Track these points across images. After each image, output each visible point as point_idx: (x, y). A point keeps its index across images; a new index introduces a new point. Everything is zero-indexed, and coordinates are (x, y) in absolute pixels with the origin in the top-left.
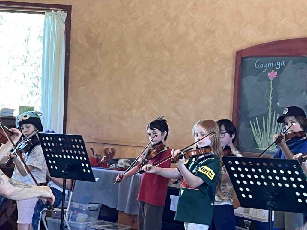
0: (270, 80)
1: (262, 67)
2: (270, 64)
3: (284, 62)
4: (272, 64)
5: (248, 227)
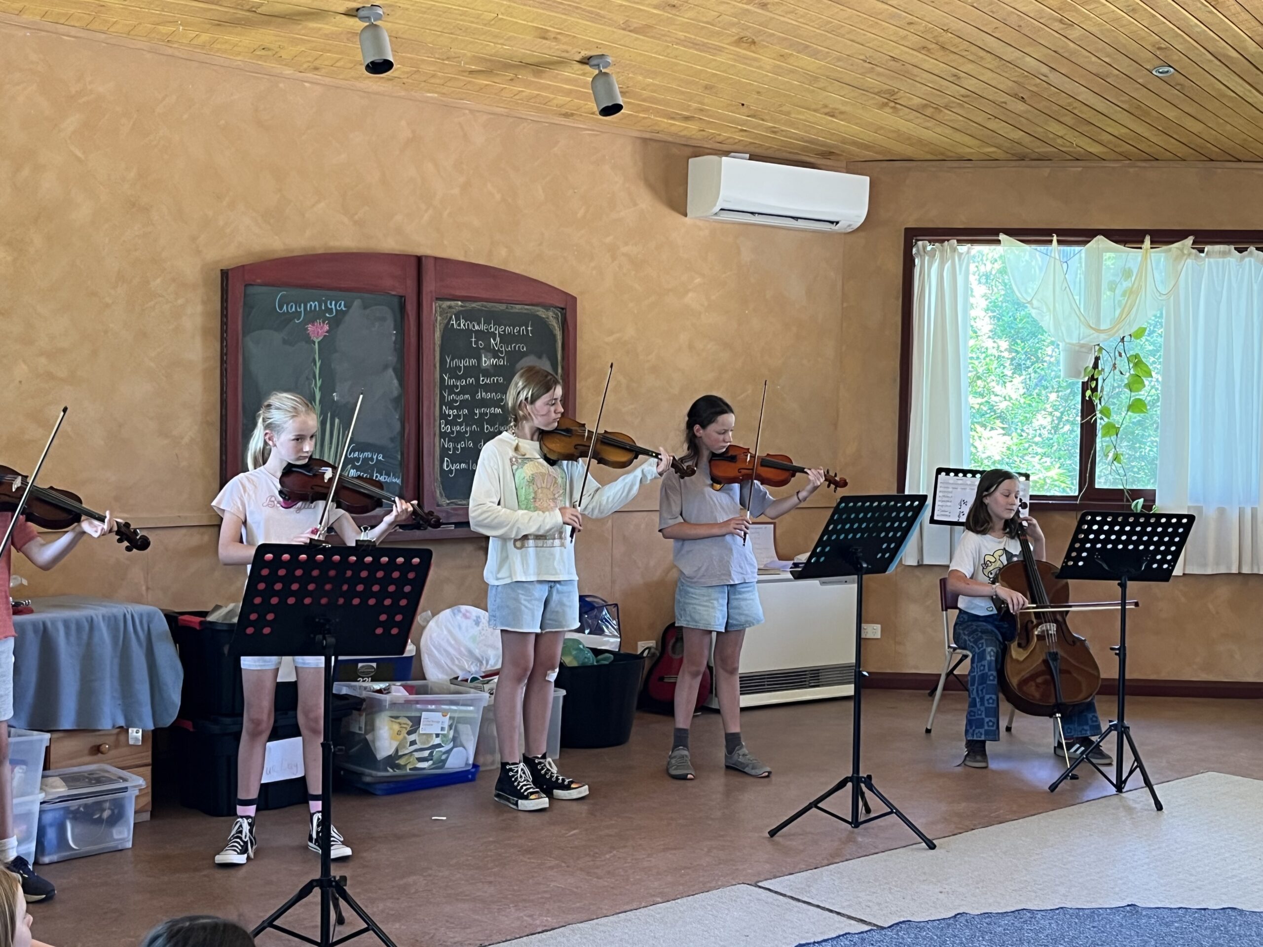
0: (314, 343)
1: (294, 309)
2: (311, 305)
3: (343, 303)
4: (315, 306)
5: (368, 678)
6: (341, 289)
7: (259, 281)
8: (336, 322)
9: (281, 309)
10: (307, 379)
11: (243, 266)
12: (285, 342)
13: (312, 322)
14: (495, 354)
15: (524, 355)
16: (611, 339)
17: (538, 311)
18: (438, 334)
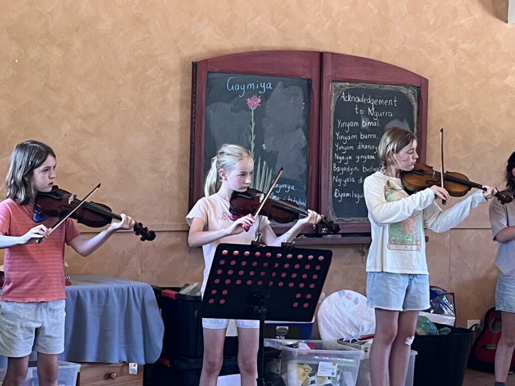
0: (251, 111)
1: (238, 88)
2: (249, 86)
3: (270, 84)
4: (252, 86)
5: (283, 336)
6: (269, 75)
7: (216, 69)
8: (265, 97)
9: (230, 88)
10: (246, 135)
11: (206, 60)
12: (232, 110)
13: (250, 97)
14: (371, 119)
15: (391, 119)
16: (452, 108)
17: (401, 89)
18: (333, 105)
